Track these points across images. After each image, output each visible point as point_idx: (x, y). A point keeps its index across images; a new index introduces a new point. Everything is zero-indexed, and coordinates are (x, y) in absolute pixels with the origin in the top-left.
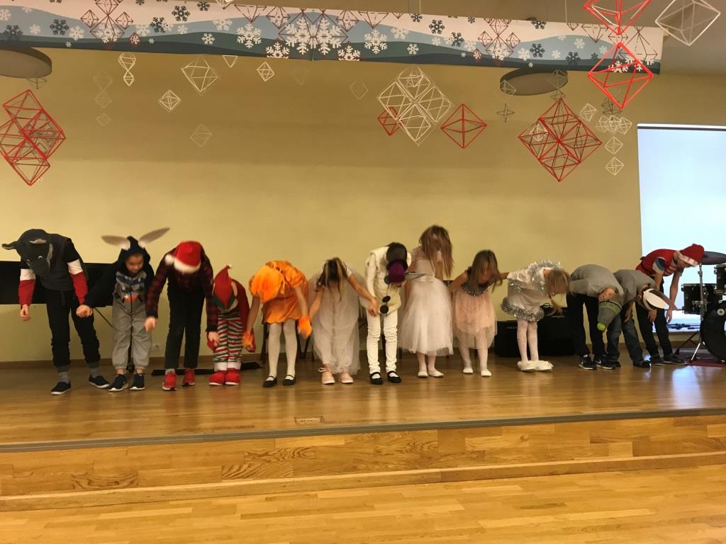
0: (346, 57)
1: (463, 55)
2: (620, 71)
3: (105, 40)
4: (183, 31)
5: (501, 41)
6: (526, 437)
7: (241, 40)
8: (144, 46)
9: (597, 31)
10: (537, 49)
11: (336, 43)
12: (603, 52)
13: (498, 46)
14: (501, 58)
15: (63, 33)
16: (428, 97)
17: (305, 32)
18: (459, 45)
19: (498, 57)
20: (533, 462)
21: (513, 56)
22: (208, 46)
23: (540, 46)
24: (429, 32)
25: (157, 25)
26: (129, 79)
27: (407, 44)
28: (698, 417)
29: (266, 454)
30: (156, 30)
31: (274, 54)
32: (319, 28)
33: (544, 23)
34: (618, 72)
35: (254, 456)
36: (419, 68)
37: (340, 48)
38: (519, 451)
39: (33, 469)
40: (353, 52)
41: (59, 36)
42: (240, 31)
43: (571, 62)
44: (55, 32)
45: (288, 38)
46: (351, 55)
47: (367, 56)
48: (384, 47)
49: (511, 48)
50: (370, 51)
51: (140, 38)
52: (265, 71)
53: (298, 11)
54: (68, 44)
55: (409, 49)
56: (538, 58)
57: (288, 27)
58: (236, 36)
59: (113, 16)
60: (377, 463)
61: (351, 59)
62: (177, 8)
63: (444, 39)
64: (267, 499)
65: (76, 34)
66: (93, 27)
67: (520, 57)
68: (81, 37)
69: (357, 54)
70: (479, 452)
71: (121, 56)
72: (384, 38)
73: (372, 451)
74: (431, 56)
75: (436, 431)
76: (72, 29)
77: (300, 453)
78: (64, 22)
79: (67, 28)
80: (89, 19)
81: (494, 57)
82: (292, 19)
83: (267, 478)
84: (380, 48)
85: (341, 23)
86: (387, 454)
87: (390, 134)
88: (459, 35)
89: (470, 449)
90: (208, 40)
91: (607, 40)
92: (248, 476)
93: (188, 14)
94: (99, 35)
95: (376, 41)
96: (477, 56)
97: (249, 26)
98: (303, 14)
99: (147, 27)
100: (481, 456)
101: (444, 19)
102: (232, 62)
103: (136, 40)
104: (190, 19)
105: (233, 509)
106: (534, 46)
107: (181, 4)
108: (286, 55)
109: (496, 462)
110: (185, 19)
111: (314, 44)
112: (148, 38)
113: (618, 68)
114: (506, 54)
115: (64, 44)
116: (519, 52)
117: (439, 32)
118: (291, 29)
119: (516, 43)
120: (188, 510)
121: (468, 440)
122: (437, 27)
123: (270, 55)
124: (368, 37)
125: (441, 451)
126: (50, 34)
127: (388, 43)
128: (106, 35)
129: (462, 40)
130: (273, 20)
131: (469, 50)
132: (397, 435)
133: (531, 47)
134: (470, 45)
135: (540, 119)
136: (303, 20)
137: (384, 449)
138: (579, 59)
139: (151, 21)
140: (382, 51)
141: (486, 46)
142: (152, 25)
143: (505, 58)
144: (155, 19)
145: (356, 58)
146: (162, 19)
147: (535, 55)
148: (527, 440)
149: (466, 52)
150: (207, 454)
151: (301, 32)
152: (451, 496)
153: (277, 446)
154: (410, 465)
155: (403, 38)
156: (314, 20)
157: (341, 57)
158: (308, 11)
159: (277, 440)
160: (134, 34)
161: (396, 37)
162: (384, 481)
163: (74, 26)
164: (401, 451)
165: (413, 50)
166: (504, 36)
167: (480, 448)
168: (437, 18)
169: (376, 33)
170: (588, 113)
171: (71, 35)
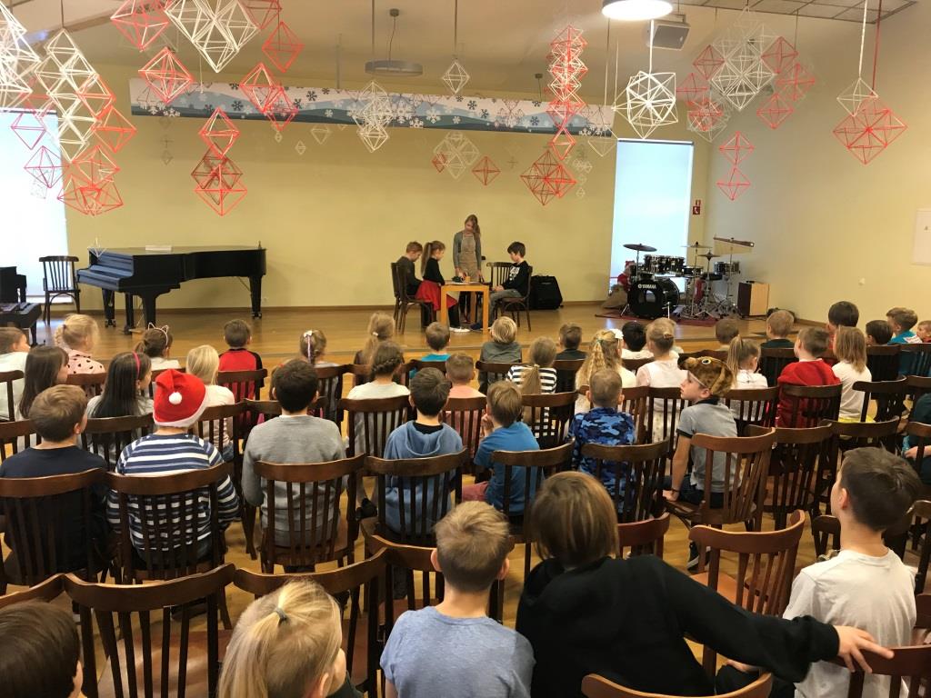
0: (415, 126)
1: (488, 124)
2: (586, 135)
3: (266, 114)
4: (313, 107)
5: (512, 115)
7: (349, 114)
8: (289, 118)
10: (535, 120)
11: (409, 116)
13: (510, 118)
14: (512, 126)
15: (239, 109)
17: (389, 109)
19: (510, 125)
21: (519, 125)
22: (329, 118)
23: (536, 118)
24: (467, 108)
25: (297, 104)
27: (453, 117)
30: (297, 107)
32: (398, 106)
33: (540, 103)
36: (459, 131)
37: (411, 120)
40: (419, 122)
41: (236, 112)
42: (349, 108)
43: (555, 129)
44: (235, 109)
46: (418, 124)
47: (428, 125)
48: (438, 119)
49: (519, 119)
50: (430, 122)
51: (287, 113)
54: (243, 117)
55: (454, 120)
56: (535, 125)
58: (346, 111)
61: (418, 127)
62: (309, 92)
63: (476, 114)
65: (248, 110)
68: (251, 112)
69: (421, 123)
71: (275, 124)
72: (438, 113)
74: (467, 125)
76: (245, 107)
78: (240, 102)
79: (242, 106)
81: (507, 125)
85: (412, 103)
87: (440, 172)
88: (486, 111)
90: (329, 114)
93: (316, 96)
95: (433, 115)
96: (496, 125)
97: (354, 105)
98: (388, 97)
99: (291, 105)
101: (477, 100)
104: (318, 100)
106: (533, 118)
107: (311, 90)
110: (314, 100)
111: (394, 116)
112: (291, 112)
113: (585, 133)
114: (515, 123)
115: (240, 117)
119: (522, 116)
122: (472, 105)
124: (428, 112)
126: (231, 110)
129: (487, 114)
131: (492, 121)
135: (534, 164)
136: (388, 101)
139: (294, 101)
140: (437, 122)
141: (503, 118)
142: (294, 104)
143: (514, 126)
144: (296, 100)
145: (421, 126)
146: (300, 100)
147: (533, 124)
157: (412, 126)
158: (391, 94)
161: (446, 112)
163: (246, 105)
166: (514, 112)
168: (473, 99)
169: (433, 109)
171: (244, 111)
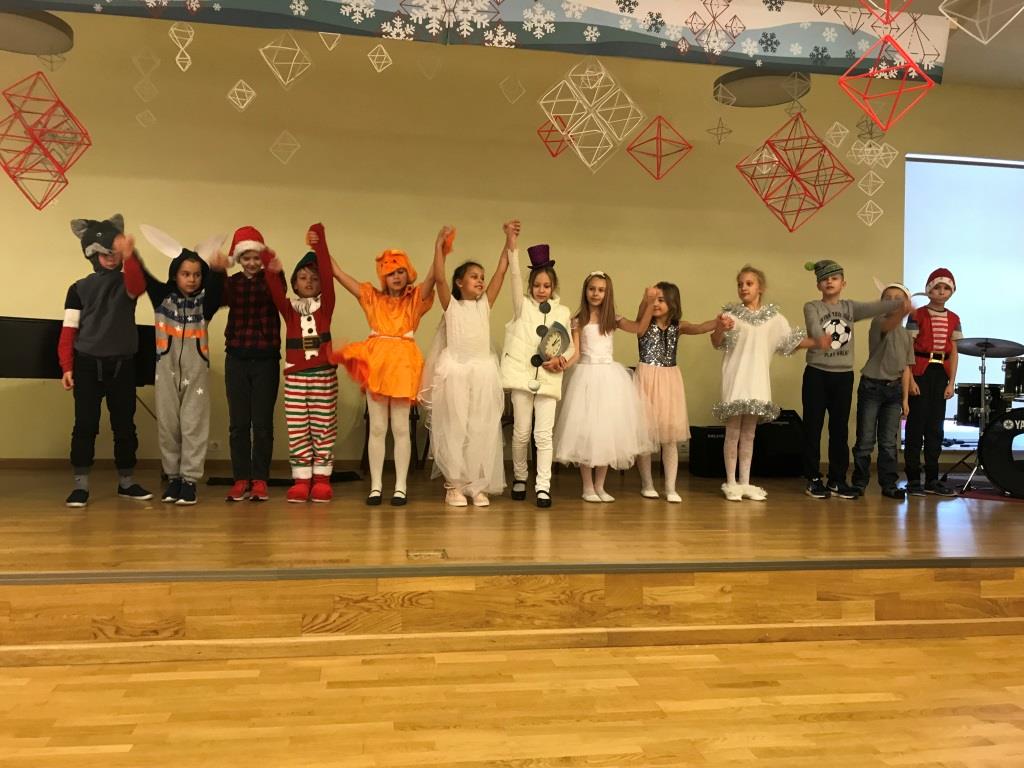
0: (496, 42)
1: (663, 45)
2: (886, 77)
3: (151, 3)
5: (718, 28)
6: (728, 588)
7: (346, 11)
8: (205, 14)
9: (855, 18)
10: (768, 40)
11: (483, 20)
12: (863, 49)
13: (713, 33)
14: (717, 52)
16: (611, 103)
17: (439, 3)
18: (657, 30)
19: (713, 50)
20: (737, 623)
21: (735, 50)
22: (299, 18)
23: (773, 36)
24: (616, 9)
26: (184, 61)
27: (583, 27)
28: (969, 570)
29: (365, 599)
31: (393, 34)
33: (781, 3)
34: (883, 77)
35: (349, 602)
36: (599, 60)
37: (487, 29)
38: (718, 607)
39: (39, 609)
40: (505, 34)
43: (815, 62)
45: (414, 10)
46: (503, 39)
47: (526, 42)
48: (550, 29)
49: (733, 38)
50: (530, 34)
51: (200, 2)
52: (379, 57)
54: (98, 7)
55: (586, 33)
56: (770, 54)
58: (339, 5)
60: (518, 617)
61: (503, 45)
63: (635, 22)
64: (364, 662)
67: (745, 52)
69: (511, 37)
70: (662, 606)
71: (173, 28)
72: (551, 16)
74: (616, 45)
75: (603, 576)
77: (412, 599)
81: (706, 50)
83: (365, 632)
84: (544, 30)
86: (534, 606)
87: (554, 156)
88: (659, 16)
89: (649, 602)
90: (299, 9)
91: (870, 31)
92: (338, 630)
95: (539, 21)
96: (682, 47)
100: (664, 612)
102: (332, 42)
103: (194, 6)
105: (316, 674)
106: (765, 35)
108: (409, 36)
109: (685, 622)
111: (450, 20)
112: (213, 2)
113: (883, 73)
114: (725, 46)
115: (92, 6)
116: (744, 44)
117: (631, 10)
119: (740, 30)
120: (255, 673)
121: (647, 590)
122: (627, 3)
123: (387, 34)
124: (528, 14)
125: (610, 603)
127: (557, 24)
129: (662, 23)
131: (672, 38)
132: (548, 579)
133: (760, 36)
134: (673, 31)
135: (768, 142)
137: (530, 597)
138: (828, 58)
140: (547, 35)
141: (697, 34)
143: (723, 52)
145: (510, 43)
147: (766, 49)
148: (730, 592)
149: (667, 41)
150: (283, 597)
151: (433, 3)
152: (621, 666)
153: (380, 589)
154: (565, 621)
155: (578, 17)
157: (489, 41)
159: (381, 581)
161: (569, 15)
162: (526, 643)
164: (553, 602)
165: (592, 35)
166: (723, 20)
167: (663, 601)
169: (539, 8)
170: (837, 135)
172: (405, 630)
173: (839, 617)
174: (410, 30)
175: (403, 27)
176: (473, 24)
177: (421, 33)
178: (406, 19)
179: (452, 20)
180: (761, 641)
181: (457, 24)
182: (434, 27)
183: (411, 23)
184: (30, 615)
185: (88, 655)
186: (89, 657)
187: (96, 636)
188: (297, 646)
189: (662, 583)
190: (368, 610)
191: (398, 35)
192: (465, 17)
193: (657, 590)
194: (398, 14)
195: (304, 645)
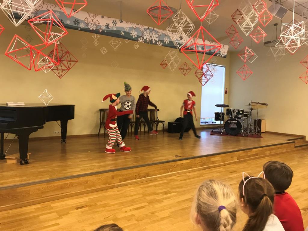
3: (91, 29)
4: (115, 29)
7: (131, 35)
8: (103, 33)
9: (215, 44)
11: (157, 39)
15: (78, 25)
17: (149, 35)
18: (186, 44)
22: (122, 36)
23: (203, 47)
24: (179, 39)
27: (174, 42)
30: (107, 28)
33: (205, 40)
35: (173, 166)
37: (158, 41)
38: (219, 161)
40: (161, 43)
41: (76, 25)
42: (131, 32)
43: (209, 52)
45: (144, 36)
46: (160, 44)
47: (164, 45)
50: (165, 43)
51: (102, 30)
52: (136, 46)
53: (147, 27)
54: (79, 29)
57: (144, 33)
59: (94, 21)
60: (195, 166)
62: (113, 21)
63: (183, 42)
65: (82, 26)
66: (87, 24)
67: (199, 50)
68: (84, 27)
69: (162, 44)
72: (168, 40)
73: (194, 163)
77: (181, 165)
78: (78, 21)
79: (79, 23)
80: (86, 21)
82: (146, 30)
85: (158, 33)
87: (164, 68)
90: (122, 33)
92: (171, 172)
93: (116, 23)
94: (89, 27)
95: (166, 41)
96: (190, 48)
97: (134, 30)
98: (148, 29)
99: (104, 26)
100: (213, 162)
102: (127, 41)
103: (101, 31)
104: (117, 25)
108: (143, 42)
109: (216, 164)
112: (104, 30)
114: (196, 49)
115: (78, 29)
116: (199, 48)
117: (182, 40)
118: (145, 33)
123: (139, 41)
124: (165, 39)
125: (206, 162)
126: (73, 24)
127: (170, 42)
128: (92, 27)
130: (140, 29)
132: (199, 159)
133: (201, 47)
136: (148, 31)
137: (197, 162)
138: (211, 52)
139: (106, 24)
142: (106, 26)
144: (107, 24)
145: (161, 45)
146: (109, 24)
149: (187, 47)
150: (163, 167)
151: (148, 35)
153: (177, 163)
154: (201, 166)
155: (173, 40)
156: (151, 31)
157: (158, 44)
158: (150, 28)
160: (100, 28)
161: (171, 40)
162: (196, 170)
163: (81, 23)
164: (199, 163)
165: (175, 44)
167: (213, 160)
169: (167, 38)
171: (80, 26)
172: (180, 170)
173: (233, 160)
174: (143, 40)
175: (142, 40)
176: (155, 40)
177: (145, 42)
178: (143, 38)
179: (151, 39)
180: (225, 165)
181: (152, 40)
182: (148, 40)
183: (144, 39)
184: (125, 176)
185: (135, 182)
186: (136, 182)
187: (136, 178)
188: (166, 175)
189: (213, 158)
190: (175, 167)
191: (141, 41)
192: (154, 38)
193: (212, 159)
194: (141, 37)
195: (167, 175)
